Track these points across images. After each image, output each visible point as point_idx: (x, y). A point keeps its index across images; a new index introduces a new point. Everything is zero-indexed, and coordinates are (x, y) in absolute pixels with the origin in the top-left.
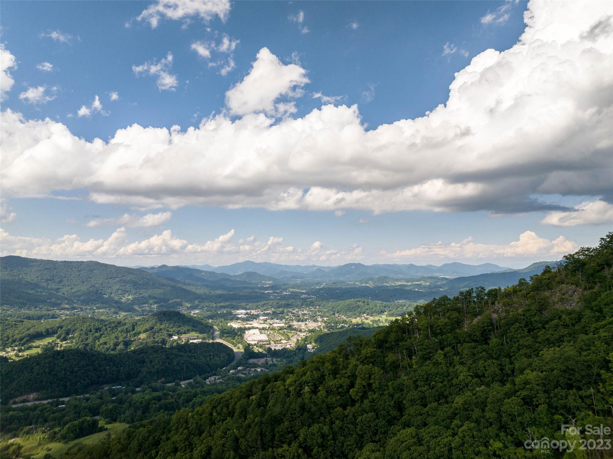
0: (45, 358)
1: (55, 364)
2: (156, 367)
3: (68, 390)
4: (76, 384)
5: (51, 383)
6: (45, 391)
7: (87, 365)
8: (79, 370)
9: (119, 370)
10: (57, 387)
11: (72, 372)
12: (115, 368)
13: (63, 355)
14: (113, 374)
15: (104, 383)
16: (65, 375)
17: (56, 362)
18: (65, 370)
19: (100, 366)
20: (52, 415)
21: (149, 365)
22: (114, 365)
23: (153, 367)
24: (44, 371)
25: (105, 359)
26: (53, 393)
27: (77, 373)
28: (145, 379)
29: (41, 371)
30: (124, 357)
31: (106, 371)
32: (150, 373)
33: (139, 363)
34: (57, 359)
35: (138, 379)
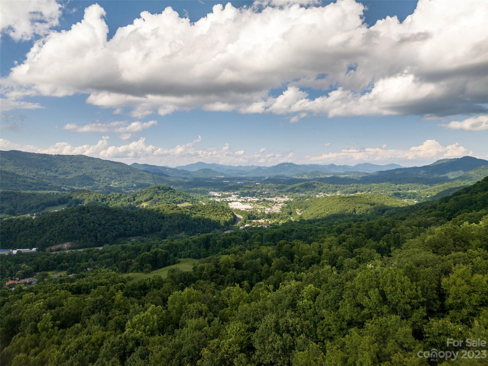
0: (72, 212)
1: (83, 218)
2: (176, 221)
3: (99, 240)
4: (106, 235)
5: (82, 233)
6: (77, 241)
7: (113, 219)
8: (106, 223)
9: (142, 225)
10: (89, 238)
11: (100, 225)
12: (138, 222)
13: (88, 210)
14: (137, 228)
15: (130, 236)
16: (94, 227)
17: (83, 215)
18: (93, 222)
19: (124, 220)
20: (100, 256)
21: (169, 219)
22: (136, 220)
23: (174, 221)
24: (74, 223)
25: (128, 215)
26: (85, 243)
27: (105, 225)
28: (168, 232)
29: (71, 223)
30: (145, 213)
31: (130, 225)
32: (172, 226)
33: (159, 218)
34: (83, 213)
35: (162, 232)
